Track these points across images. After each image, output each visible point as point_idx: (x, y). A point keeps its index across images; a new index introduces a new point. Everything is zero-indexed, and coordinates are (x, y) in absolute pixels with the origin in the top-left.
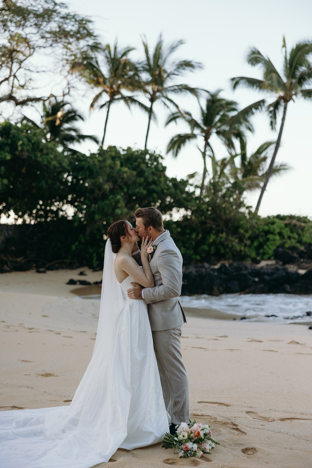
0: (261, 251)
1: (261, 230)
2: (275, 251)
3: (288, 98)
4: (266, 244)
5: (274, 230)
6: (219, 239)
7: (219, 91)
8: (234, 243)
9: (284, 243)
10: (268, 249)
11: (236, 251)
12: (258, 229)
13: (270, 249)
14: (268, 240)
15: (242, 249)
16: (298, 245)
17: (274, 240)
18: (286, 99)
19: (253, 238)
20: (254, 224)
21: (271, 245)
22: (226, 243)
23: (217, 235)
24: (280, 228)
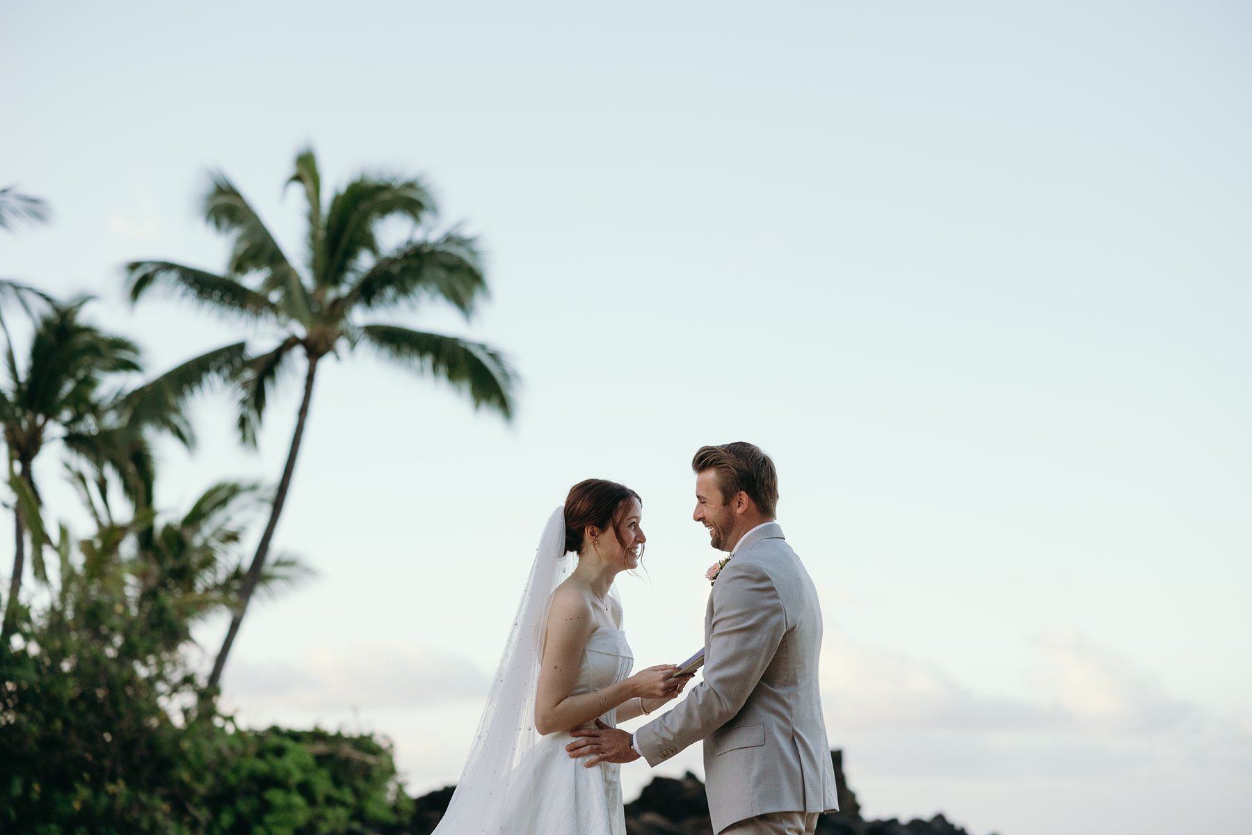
1: (244, 773)
3: (321, 347)
4: (260, 821)
5: (288, 773)
6: (104, 800)
7: (84, 299)
8: (159, 817)
9: (317, 821)
12: (236, 770)
14: (267, 807)
16: (356, 826)
17: (290, 808)
19: (220, 799)
20: (226, 752)
21: (279, 824)
22: (129, 818)
23: (97, 787)
24: (304, 769)
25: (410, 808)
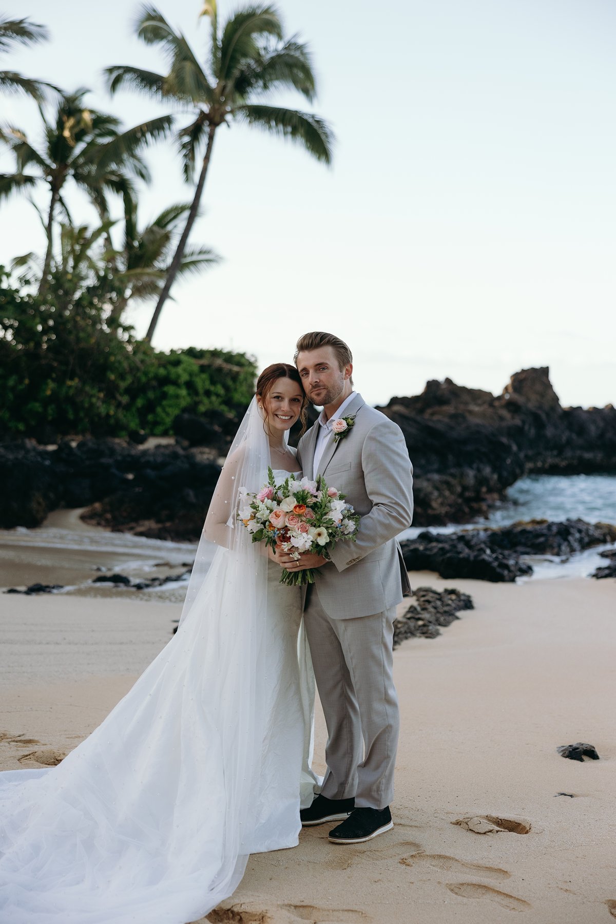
0: (150, 417)
1: (151, 375)
2: (176, 419)
4: (160, 404)
5: (179, 376)
6: (64, 390)
8: (95, 400)
9: (197, 404)
10: (163, 415)
11: (99, 415)
12: (145, 374)
13: (168, 414)
14: (164, 396)
15: (112, 412)
16: (223, 407)
17: (177, 397)
19: (135, 391)
20: (139, 364)
21: (170, 406)
22: (78, 400)
24: (191, 374)
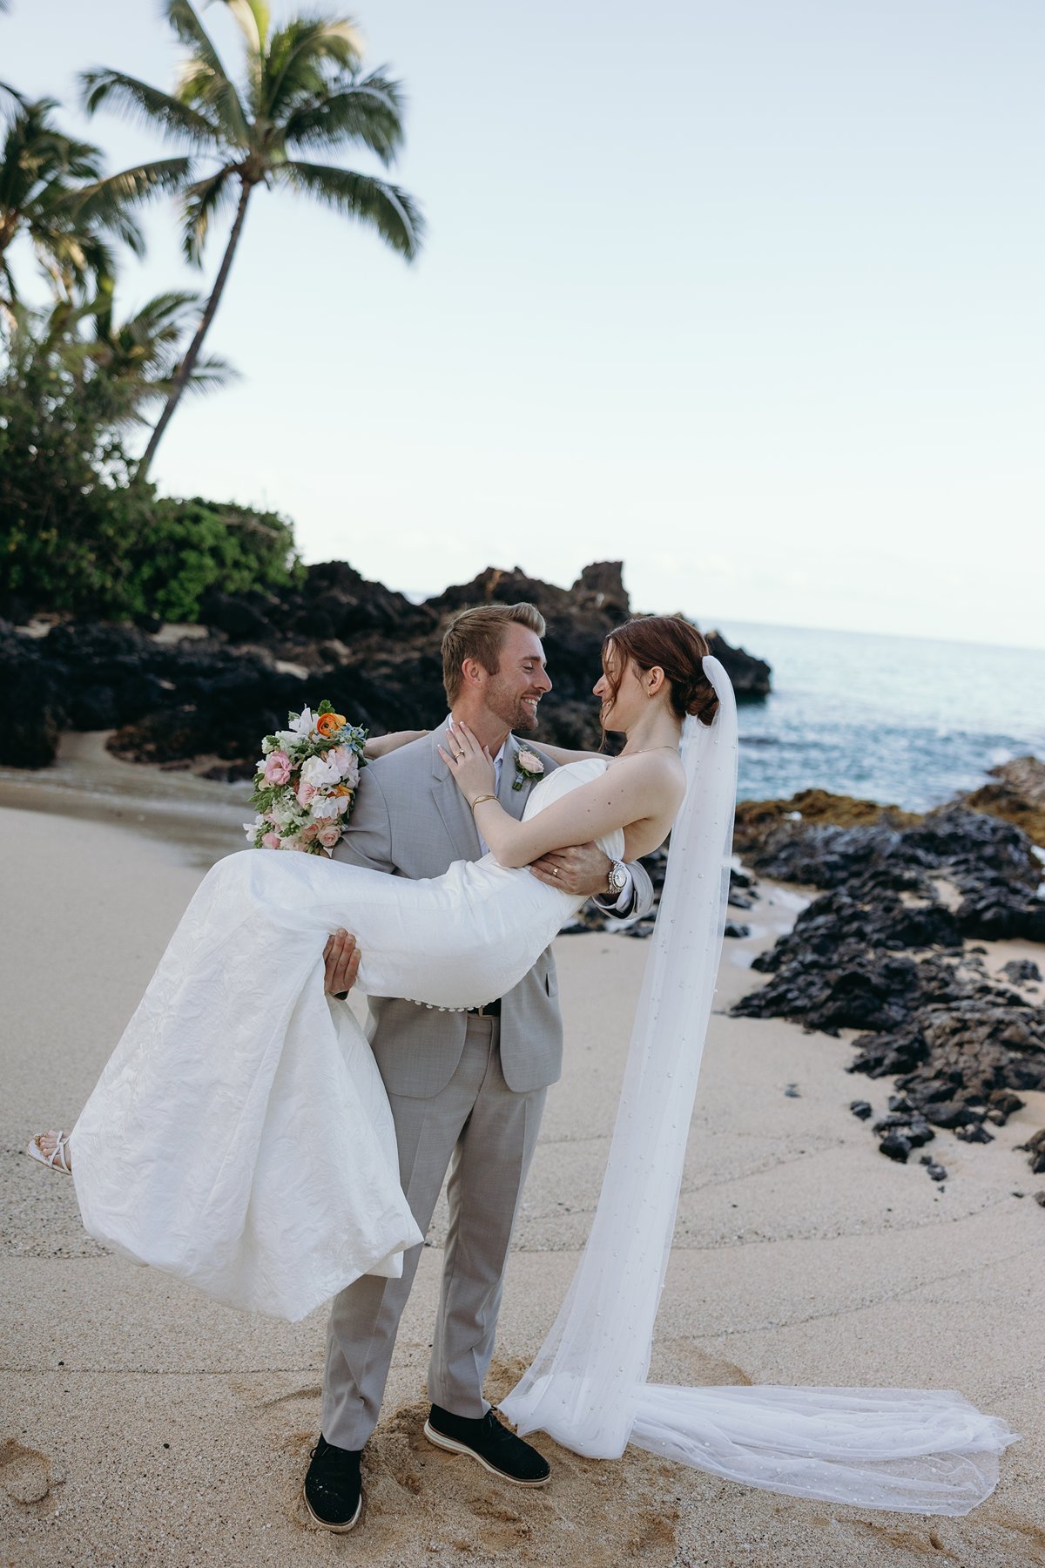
0: (161, 594)
1: (163, 534)
2: (199, 599)
3: (255, 174)
4: (175, 576)
5: (202, 539)
6: (37, 546)
7: (51, 104)
8: (84, 564)
9: (227, 578)
10: (182, 593)
11: (90, 588)
12: (156, 531)
13: (187, 592)
14: (182, 565)
15: (109, 584)
16: (258, 587)
17: (201, 568)
18: (250, 174)
19: (140, 555)
20: (148, 515)
21: (191, 580)
22: (58, 562)
23: (32, 534)
24: (216, 536)
25: (304, 575)
